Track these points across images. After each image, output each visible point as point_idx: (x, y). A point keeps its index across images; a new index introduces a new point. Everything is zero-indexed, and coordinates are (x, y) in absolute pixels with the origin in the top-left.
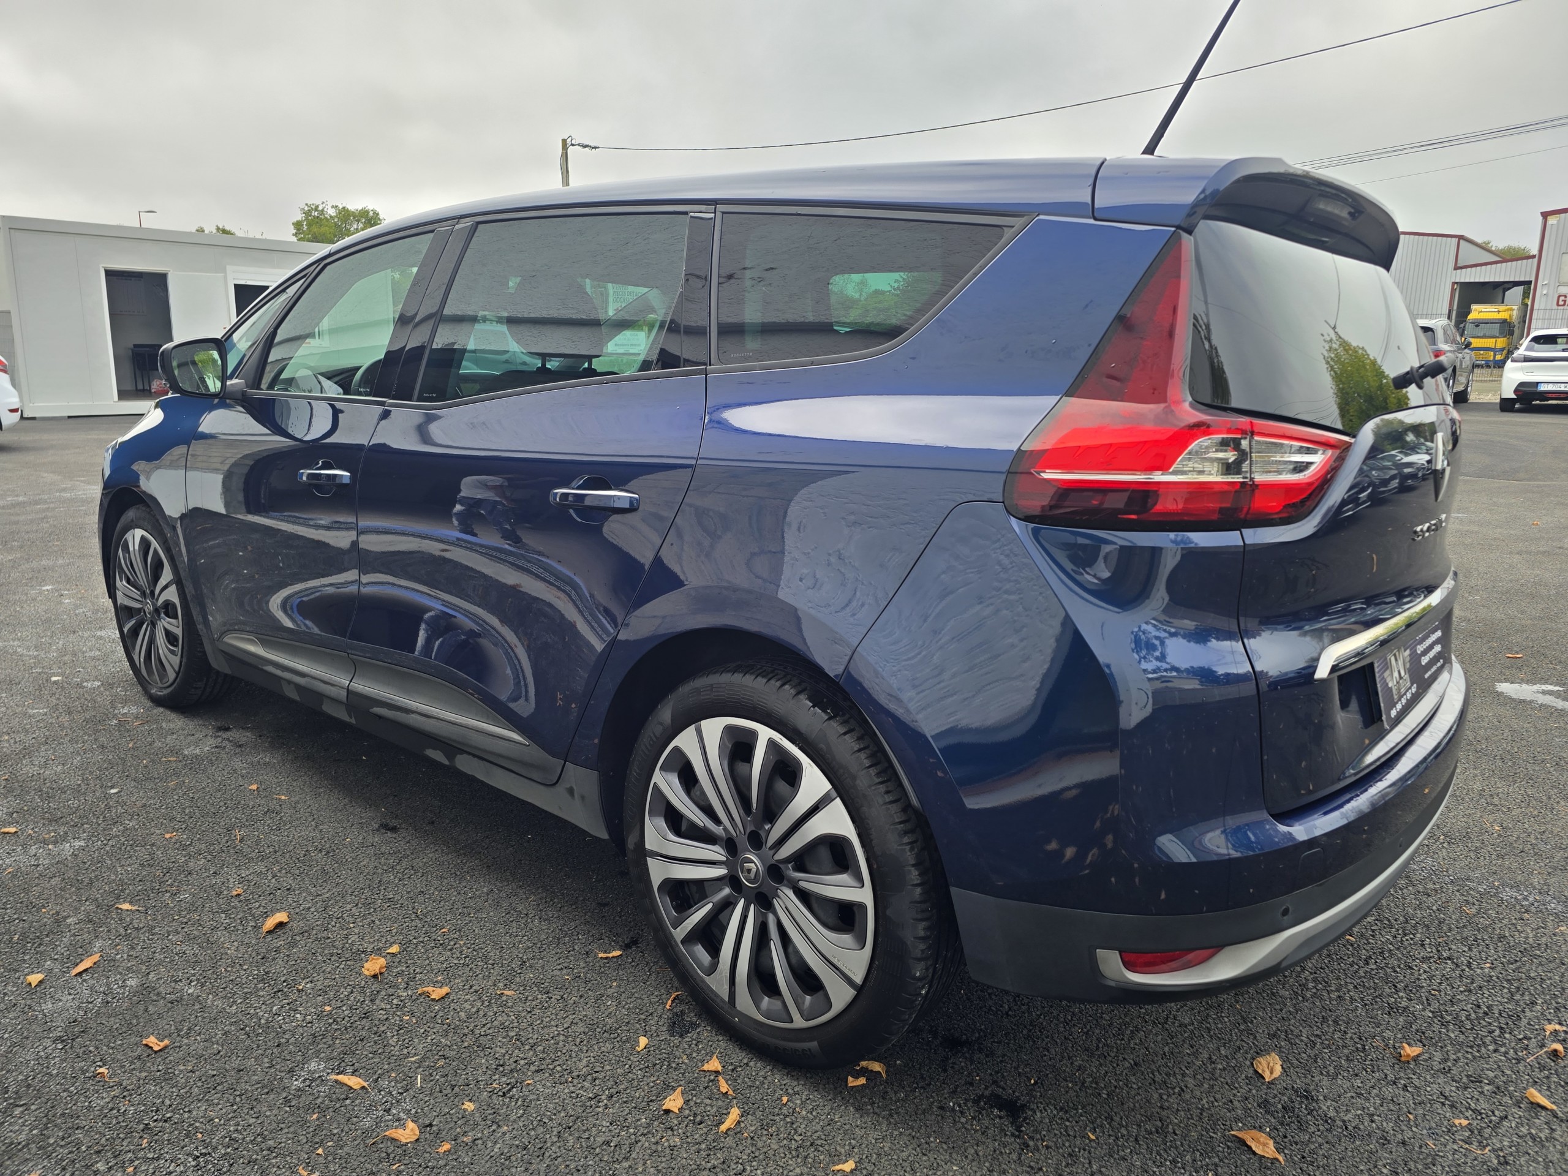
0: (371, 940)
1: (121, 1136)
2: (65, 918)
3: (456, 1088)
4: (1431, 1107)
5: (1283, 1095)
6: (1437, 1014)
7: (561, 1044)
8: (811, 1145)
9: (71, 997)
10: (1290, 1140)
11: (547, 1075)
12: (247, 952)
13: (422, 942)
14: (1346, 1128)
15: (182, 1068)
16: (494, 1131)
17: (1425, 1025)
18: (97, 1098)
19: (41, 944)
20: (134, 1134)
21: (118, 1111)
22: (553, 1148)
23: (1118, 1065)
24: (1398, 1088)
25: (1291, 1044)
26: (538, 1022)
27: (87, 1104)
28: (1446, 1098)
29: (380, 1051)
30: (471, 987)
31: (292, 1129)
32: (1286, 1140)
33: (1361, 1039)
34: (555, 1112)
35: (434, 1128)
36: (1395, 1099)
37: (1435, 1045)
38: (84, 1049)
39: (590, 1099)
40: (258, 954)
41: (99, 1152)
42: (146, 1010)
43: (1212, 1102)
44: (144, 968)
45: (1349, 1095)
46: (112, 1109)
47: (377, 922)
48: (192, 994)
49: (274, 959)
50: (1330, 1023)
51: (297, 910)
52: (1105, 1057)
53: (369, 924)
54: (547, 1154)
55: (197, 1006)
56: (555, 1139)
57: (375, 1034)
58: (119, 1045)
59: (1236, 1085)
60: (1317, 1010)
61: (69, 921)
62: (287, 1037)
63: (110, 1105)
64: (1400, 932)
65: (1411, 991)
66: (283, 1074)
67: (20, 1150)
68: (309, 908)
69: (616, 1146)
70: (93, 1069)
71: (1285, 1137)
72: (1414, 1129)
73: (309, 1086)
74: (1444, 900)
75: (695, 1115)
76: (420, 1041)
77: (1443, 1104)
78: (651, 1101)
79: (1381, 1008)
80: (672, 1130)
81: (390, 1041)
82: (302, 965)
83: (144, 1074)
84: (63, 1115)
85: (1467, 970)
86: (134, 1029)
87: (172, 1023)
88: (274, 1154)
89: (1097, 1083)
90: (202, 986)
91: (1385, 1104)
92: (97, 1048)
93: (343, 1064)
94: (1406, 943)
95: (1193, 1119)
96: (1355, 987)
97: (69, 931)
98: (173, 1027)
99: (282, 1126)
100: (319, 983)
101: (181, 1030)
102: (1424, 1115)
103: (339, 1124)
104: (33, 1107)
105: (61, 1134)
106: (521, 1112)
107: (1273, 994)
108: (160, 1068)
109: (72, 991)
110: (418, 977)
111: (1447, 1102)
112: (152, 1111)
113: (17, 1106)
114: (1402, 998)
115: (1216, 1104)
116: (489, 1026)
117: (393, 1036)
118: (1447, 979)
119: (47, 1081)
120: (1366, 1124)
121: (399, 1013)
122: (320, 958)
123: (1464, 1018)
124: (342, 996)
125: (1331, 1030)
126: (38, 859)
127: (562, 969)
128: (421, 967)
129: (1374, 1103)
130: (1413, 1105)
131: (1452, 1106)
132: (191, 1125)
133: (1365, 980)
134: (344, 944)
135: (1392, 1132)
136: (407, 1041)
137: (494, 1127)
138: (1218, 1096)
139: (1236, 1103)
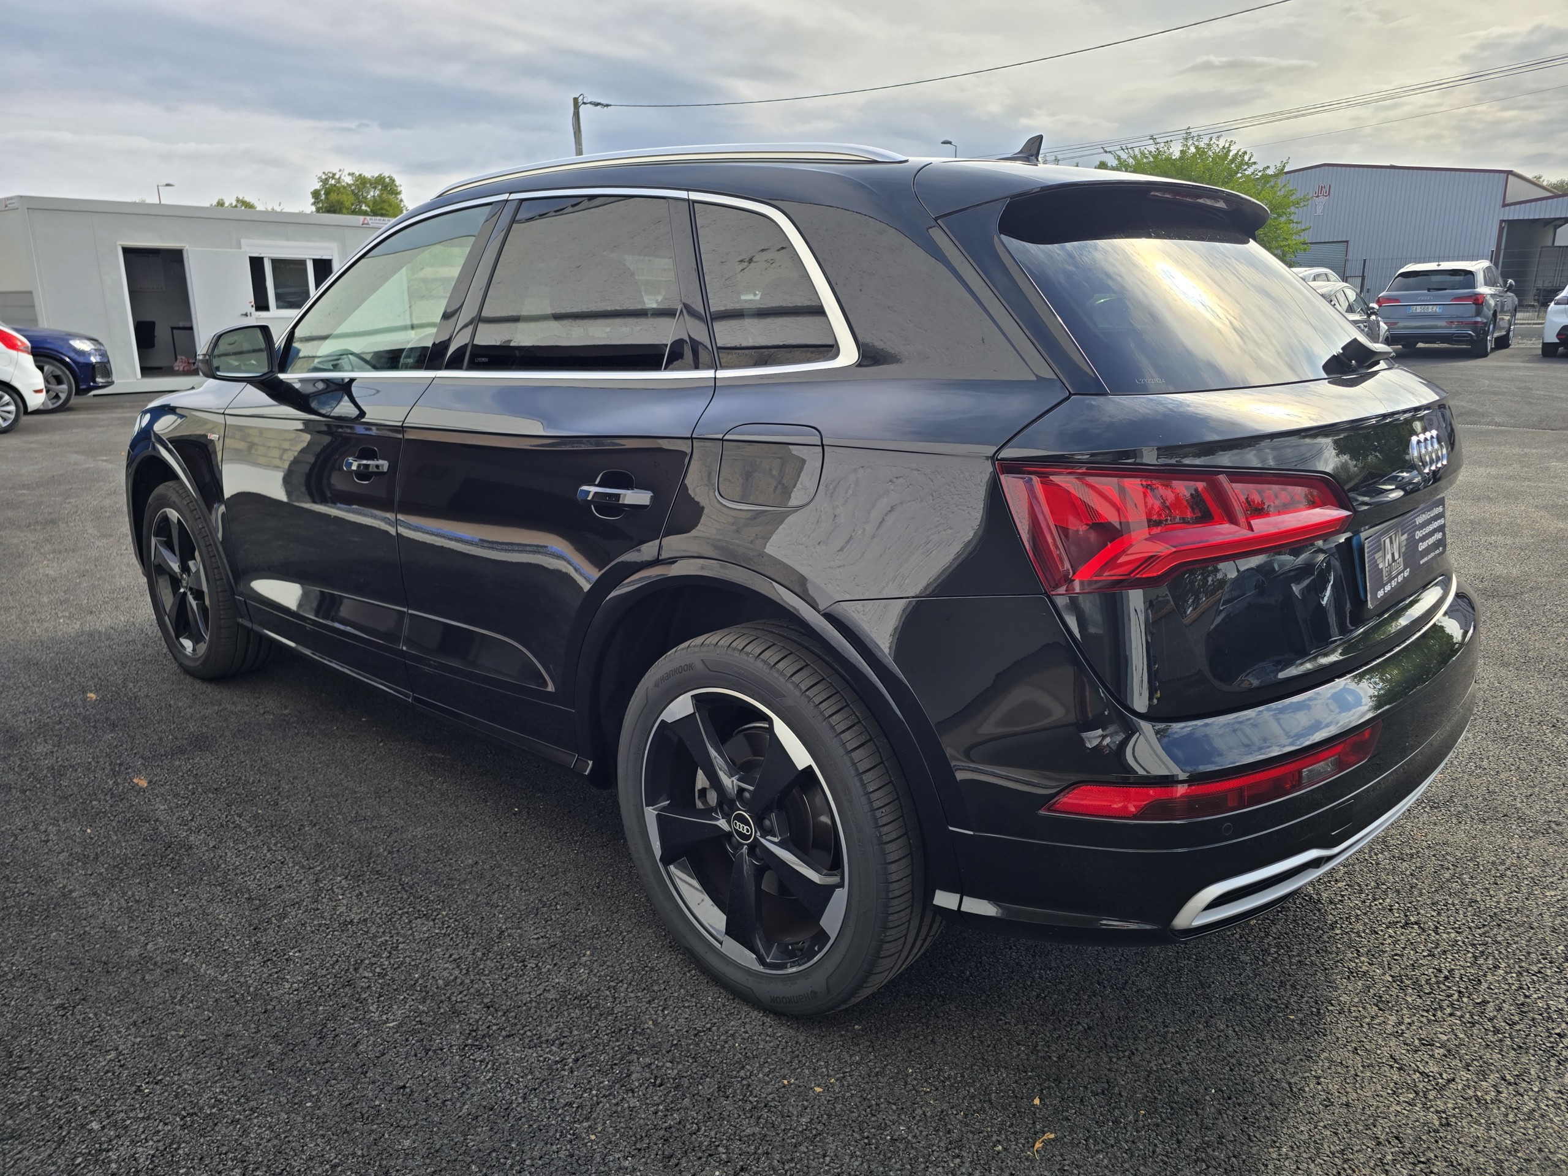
0: (358, 911)
1: (115, 1097)
2: (71, 892)
3: (430, 1053)
4: (1379, 1070)
5: (1232, 1057)
6: (1396, 979)
7: (533, 1010)
8: (765, 1106)
9: (73, 967)
10: (1234, 1102)
11: (517, 1040)
12: (240, 923)
13: (407, 913)
14: (1291, 1090)
15: (174, 1033)
16: (463, 1092)
17: (1384, 989)
18: (94, 1062)
19: (47, 916)
20: (127, 1095)
21: (113, 1074)
22: (518, 1109)
23: (1071, 1029)
24: (1348, 1051)
25: (1246, 1008)
26: (513, 989)
27: (84, 1067)
28: (1396, 1061)
29: (360, 1017)
30: (451, 956)
31: (274, 1091)
32: (1229, 1101)
33: (1316, 1003)
34: (522, 1074)
35: (408, 1090)
36: (1344, 1062)
37: (1391, 1009)
38: (83, 1016)
39: (557, 1062)
40: (250, 925)
41: (94, 1112)
42: (143, 979)
43: (1161, 1065)
44: (143, 938)
45: (1298, 1058)
46: (108, 1072)
47: (365, 894)
48: (187, 964)
49: (265, 930)
50: (1288, 987)
51: (290, 883)
52: (1060, 1022)
53: (357, 896)
54: (512, 1115)
55: (191, 974)
56: (521, 1101)
57: (357, 1001)
58: (117, 1012)
59: (1187, 1048)
60: (1276, 975)
61: (74, 895)
62: (273, 1003)
63: (106, 1068)
64: (1370, 897)
65: (1373, 955)
66: (268, 1039)
67: (22, 1110)
68: (301, 881)
69: (578, 1107)
70: (91, 1035)
71: (1230, 1098)
72: (1359, 1091)
73: (292, 1050)
74: (1418, 865)
75: (656, 1078)
76: (399, 1007)
77: (1392, 1067)
78: (615, 1064)
79: (1342, 972)
80: (633, 1092)
81: (371, 1008)
82: (291, 935)
83: (138, 1040)
84: (61, 1077)
85: (1433, 934)
86: (132, 997)
87: (167, 991)
88: (256, 1114)
89: (1048, 1047)
90: (197, 956)
91: (1333, 1067)
92: (96, 1014)
93: (325, 1030)
94: (1374, 908)
95: (1139, 1080)
96: (1317, 952)
97: (75, 904)
98: (167, 995)
99: (266, 1088)
100: (307, 952)
101: (175, 998)
102: (1372, 1077)
103: (318, 1087)
104: (34, 1070)
105: (60, 1095)
106: (490, 1074)
107: (1234, 959)
108: (154, 1033)
109: (74, 961)
110: (401, 946)
111: (1396, 1065)
112: (145, 1074)
113: (21, 1069)
114: (1363, 962)
115: (1165, 1066)
116: (465, 993)
117: (373, 1003)
118: (1412, 943)
119: (49, 1046)
120: (1312, 1086)
121: (380, 981)
122: (309, 928)
123: (1423, 982)
124: (328, 965)
125: (1288, 995)
126: (48, 835)
127: (538, 938)
128: (404, 936)
129: (1323, 1066)
130: (1361, 1068)
131: (1400, 1069)
132: (180, 1087)
133: (1328, 945)
134: (332, 915)
135: (1337, 1094)
136: (386, 1007)
137: (463, 1089)
138: (1168, 1059)
139: (1184, 1065)
